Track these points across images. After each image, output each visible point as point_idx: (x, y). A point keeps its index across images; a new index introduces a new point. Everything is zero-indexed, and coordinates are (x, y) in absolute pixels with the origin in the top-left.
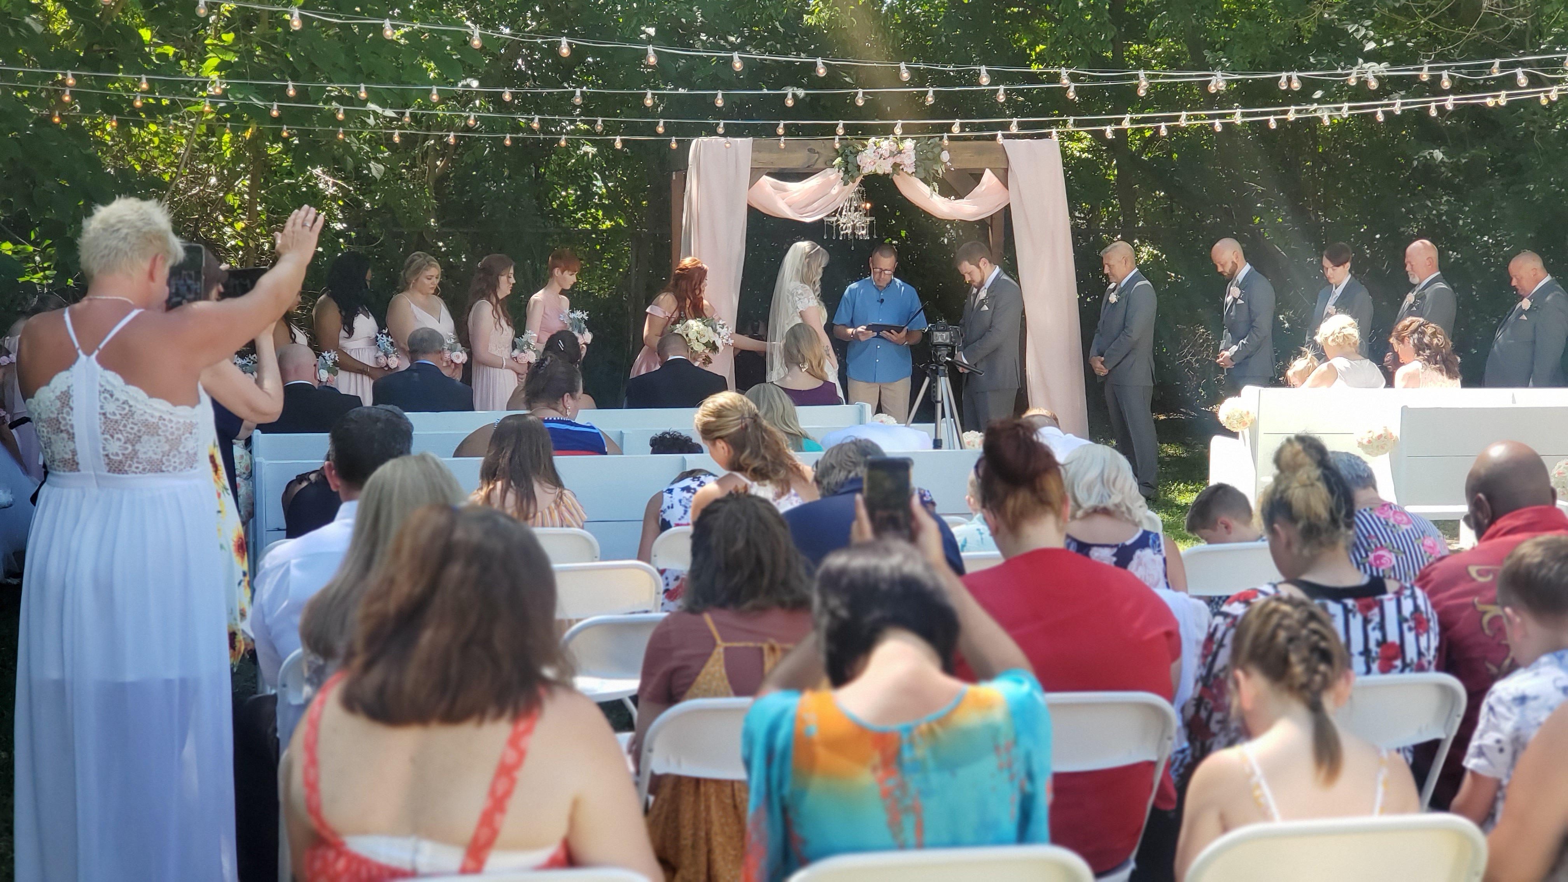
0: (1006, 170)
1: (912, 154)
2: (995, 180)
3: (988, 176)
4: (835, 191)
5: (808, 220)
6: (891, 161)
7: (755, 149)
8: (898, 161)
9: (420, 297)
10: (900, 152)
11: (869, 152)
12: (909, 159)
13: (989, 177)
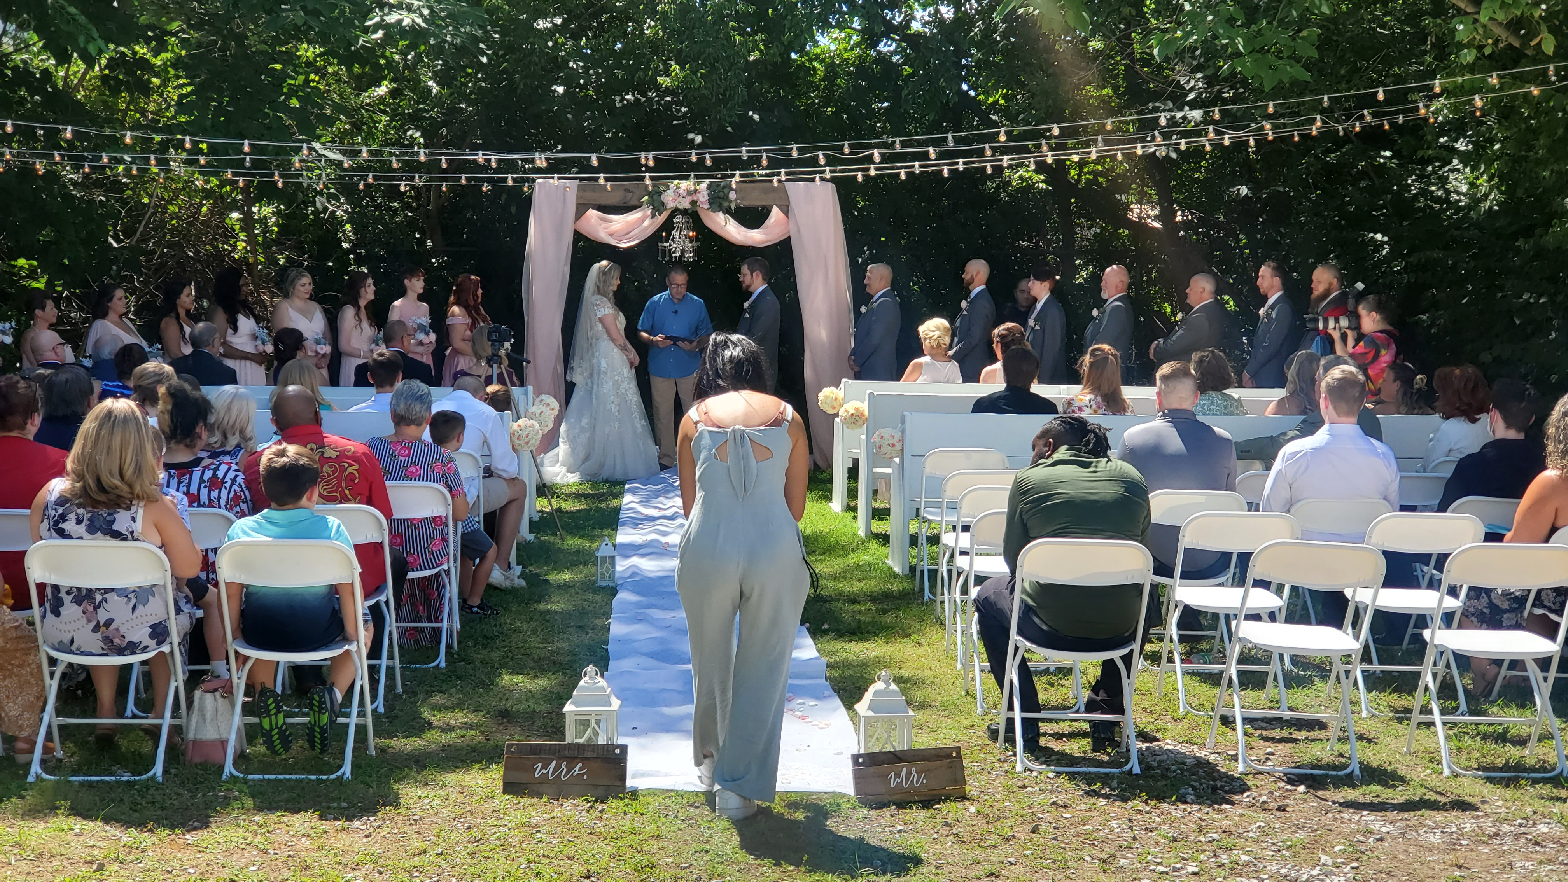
0: (788, 206)
1: (706, 193)
2: (782, 215)
3: (775, 210)
4: (647, 223)
5: (624, 246)
6: (689, 199)
7: (580, 189)
8: (695, 198)
9: (298, 302)
10: (696, 191)
11: (670, 192)
12: (703, 197)
13: (776, 212)
